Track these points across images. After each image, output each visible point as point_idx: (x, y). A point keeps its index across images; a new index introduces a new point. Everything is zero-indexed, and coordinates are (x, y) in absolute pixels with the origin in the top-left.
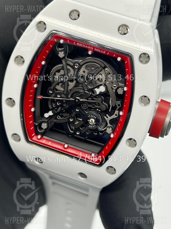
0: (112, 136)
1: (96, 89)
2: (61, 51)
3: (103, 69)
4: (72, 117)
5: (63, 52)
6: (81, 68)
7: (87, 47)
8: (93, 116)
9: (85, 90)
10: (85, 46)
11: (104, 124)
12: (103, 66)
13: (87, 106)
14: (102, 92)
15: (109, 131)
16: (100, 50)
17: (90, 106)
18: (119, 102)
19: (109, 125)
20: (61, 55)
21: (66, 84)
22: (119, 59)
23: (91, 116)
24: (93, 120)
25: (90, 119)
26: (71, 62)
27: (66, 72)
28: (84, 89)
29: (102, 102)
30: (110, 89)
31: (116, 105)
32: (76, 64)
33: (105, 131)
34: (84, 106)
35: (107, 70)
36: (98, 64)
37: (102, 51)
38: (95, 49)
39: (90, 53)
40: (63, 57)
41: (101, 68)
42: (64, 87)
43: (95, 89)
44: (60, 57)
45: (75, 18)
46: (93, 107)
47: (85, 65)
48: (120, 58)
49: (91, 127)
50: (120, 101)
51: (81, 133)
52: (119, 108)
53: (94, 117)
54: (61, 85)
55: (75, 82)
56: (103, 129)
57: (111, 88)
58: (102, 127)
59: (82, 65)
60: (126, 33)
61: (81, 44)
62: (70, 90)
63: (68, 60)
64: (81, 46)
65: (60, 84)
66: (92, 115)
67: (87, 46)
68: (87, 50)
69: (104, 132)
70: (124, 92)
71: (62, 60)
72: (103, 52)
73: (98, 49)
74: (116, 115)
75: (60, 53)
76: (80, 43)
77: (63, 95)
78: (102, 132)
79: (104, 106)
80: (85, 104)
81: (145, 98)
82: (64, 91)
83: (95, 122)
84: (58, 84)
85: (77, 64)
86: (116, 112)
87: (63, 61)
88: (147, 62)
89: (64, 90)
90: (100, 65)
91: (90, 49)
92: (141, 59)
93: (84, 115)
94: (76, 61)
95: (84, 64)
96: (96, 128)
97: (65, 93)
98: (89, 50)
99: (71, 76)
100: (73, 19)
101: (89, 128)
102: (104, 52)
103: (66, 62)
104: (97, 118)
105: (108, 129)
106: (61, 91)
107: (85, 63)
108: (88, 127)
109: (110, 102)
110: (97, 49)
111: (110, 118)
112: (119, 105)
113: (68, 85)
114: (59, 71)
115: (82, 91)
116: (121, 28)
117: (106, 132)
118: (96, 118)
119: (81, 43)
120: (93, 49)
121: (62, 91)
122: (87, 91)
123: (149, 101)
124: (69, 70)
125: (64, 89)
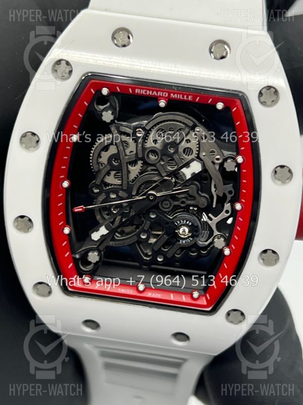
0: (227, 252)
1: (184, 170)
2: (106, 110)
3: (192, 130)
4: (144, 231)
5: (110, 112)
6: (148, 136)
7: (156, 94)
8: (185, 221)
9: (163, 175)
10: (151, 92)
11: (206, 233)
12: (191, 124)
13: (171, 205)
14: (196, 172)
15: (219, 243)
16: (181, 96)
17: (177, 203)
18: (230, 187)
19: (216, 233)
20: (107, 116)
21: (125, 172)
22: (220, 106)
23: (180, 223)
24: (187, 230)
25: (179, 229)
26: (127, 127)
27: (121, 147)
28: (160, 174)
29: (198, 193)
30: (209, 165)
31: (224, 194)
32: (138, 130)
33: (212, 246)
34: (164, 206)
35: (198, 130)
36: (180, 122)
37: (185, 96)
38: (172, 94)
39: (162, 104)
40: (112, 121)
41: (187, 130)
42: (122, 177)
43: (182, 170)
44: (105, 122)
45: (124, 43)
46: (182, 205)
47: (156, 128)
48: (222, 104)
49: (184, 242)
50: (232, 184)
51: (165, 257)
52: (231, 197)
53: (188, 222)
54: (115, 175)
55: (140, 163)
56: (206, 241)
57: (211, 164)
58: (203, 239)
59: (150, 130)
60: (224, 55)
61: (144, 91)
62: (133, 181)
63: (122, 125)
64: (144, 93)
65: (113, 173)
66: (183, 221)
67: (155, 92)
68: (156, 99)
69: (209, 249)
70: (238, 165)
71: (110, 126)
72: (187, 97)
73: (178, 94)
74: (227, 212)
75: (104, 113)
76: (141, 89)
77: (120, 192)
78: (205, 248)
79: (203, 200)
80: (167, 202)
81: (283, 169)
82: (121, 185)
83: (189, 232)
84: (108, 174)
85: (141, 130)
86: (227, 206)
87: (113, 129)
88: (274, 102)
89: (122, 182)
90: (184, 123)
91: (162, 97)
92: (262, 99)
93: (167, 223)
94: (137, 125)
95: (152, 128)
96: (193, 242)
97: (125, 188)
98: (160, 100)
99: (132, 153)
100: (120, 45)
101: (180, 244)
102: (190, 98)
103: (118, 128)
104: (192, 224)
105: (216, 240)
106: (115, 185)
107: (155, 125)
108: (178, 243)
109: (213, 189)
110: (176, 95)
111: (216, 220)
112: (230, 192)
113: (129, 172)
114: (106, 148)
115: (156, 178)
116: (214, 47)
117: (214, 246)
118: (190, 224)
119: (143, 89)
120: (167, 95)
121: (118, 185)
122: (166, 176)
123: (289, 174)
124: (125, 144)
125: (122, 180)
